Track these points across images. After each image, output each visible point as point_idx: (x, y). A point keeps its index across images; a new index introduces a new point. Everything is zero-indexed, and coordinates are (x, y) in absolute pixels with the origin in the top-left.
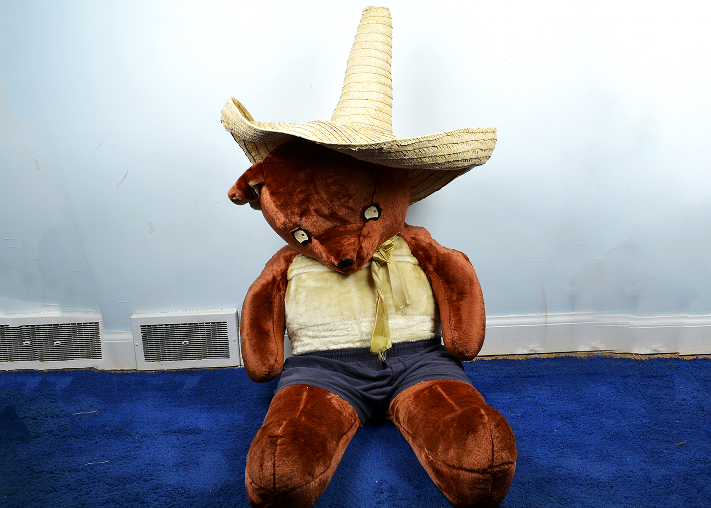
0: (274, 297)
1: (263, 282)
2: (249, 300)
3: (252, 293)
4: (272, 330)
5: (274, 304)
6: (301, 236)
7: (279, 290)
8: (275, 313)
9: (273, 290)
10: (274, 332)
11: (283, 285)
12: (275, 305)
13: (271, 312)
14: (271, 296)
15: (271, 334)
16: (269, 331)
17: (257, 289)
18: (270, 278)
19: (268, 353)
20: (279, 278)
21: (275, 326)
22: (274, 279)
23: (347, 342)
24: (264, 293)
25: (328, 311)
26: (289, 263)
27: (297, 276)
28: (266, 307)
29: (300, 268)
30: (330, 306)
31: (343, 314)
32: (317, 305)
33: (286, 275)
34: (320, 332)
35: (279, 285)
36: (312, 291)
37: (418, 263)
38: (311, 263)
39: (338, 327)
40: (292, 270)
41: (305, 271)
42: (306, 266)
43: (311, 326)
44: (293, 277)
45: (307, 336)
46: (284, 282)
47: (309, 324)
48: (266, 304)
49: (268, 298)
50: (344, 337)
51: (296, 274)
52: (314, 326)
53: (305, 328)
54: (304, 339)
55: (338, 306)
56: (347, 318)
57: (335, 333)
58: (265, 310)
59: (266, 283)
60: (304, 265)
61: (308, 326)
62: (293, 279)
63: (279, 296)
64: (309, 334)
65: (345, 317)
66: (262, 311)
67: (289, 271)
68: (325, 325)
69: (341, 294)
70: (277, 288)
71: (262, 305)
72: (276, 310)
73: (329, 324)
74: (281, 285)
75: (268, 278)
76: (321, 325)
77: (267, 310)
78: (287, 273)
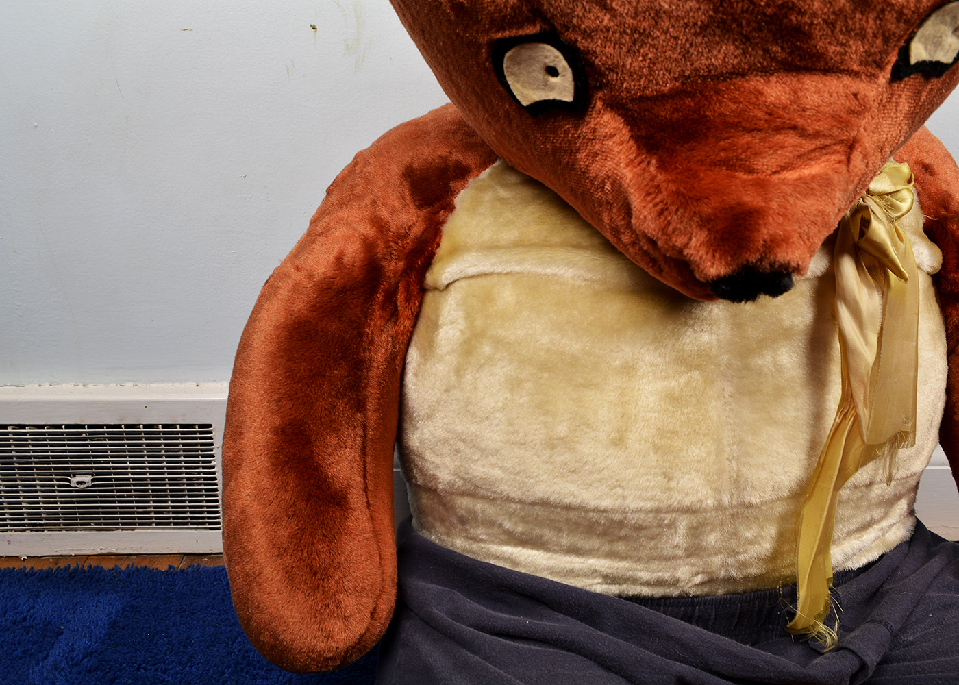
0: (371, 342)
4: (357, 479)
5: (369, 369)
6: (540, 75)
7: (394, 315)
8: (370, 405)
9: (366, 314)
10: (366, 489)
11: (407, 300)
13: (360, 406)
15: (356, 499)
20: (393, 266)
21: (368, 460)
22: (372, 269)
23: (659, 583)
24: (334, 326)
25: (609, 462)
26: (439, 212)
27: (472, 281)
28: (341, 383)
29: (491, 248)
30: (619, 442)
31: (673, 484)
32: (562, 429)
33: (428, 264)
34: (560, 530)
35: (390, 296)
36: (544, 367)
37: (940, 271)
38: (544, 234)
39: (638, 528)
40: (455, 251)
41: (518, 269)
42: (520, 245)
43: (520, 502)
44: (454, 282)
45: (495, 530)
46: (414, 289)
47: (515, 494)
48: (339, 372)
49: (349, 346)
50: (655, 565)
51: (472, 271)
52: (534, 504)
53: (494, 500)
54: (484, 537)
55: (657, 449)
56: (687, 502)
57: (621, 547)
58: (337, 395)
59: (338, 283)
60: (509, 235)
61: (509, 500)
62: (452, 288)
63: (390, 339)
64: (508, 525)
65: (676, 499)
66: (323, 399)
67: (441, 251)
68: (587, 511)
69: (673, 399)
70: (383, 307)
71: (324, 376)
72: (372, 393)
73: (604, 511)
74: (400, 297)
75: (347, 259)
76: (568, 508)
77: (343, 397)
78: (432, 255)
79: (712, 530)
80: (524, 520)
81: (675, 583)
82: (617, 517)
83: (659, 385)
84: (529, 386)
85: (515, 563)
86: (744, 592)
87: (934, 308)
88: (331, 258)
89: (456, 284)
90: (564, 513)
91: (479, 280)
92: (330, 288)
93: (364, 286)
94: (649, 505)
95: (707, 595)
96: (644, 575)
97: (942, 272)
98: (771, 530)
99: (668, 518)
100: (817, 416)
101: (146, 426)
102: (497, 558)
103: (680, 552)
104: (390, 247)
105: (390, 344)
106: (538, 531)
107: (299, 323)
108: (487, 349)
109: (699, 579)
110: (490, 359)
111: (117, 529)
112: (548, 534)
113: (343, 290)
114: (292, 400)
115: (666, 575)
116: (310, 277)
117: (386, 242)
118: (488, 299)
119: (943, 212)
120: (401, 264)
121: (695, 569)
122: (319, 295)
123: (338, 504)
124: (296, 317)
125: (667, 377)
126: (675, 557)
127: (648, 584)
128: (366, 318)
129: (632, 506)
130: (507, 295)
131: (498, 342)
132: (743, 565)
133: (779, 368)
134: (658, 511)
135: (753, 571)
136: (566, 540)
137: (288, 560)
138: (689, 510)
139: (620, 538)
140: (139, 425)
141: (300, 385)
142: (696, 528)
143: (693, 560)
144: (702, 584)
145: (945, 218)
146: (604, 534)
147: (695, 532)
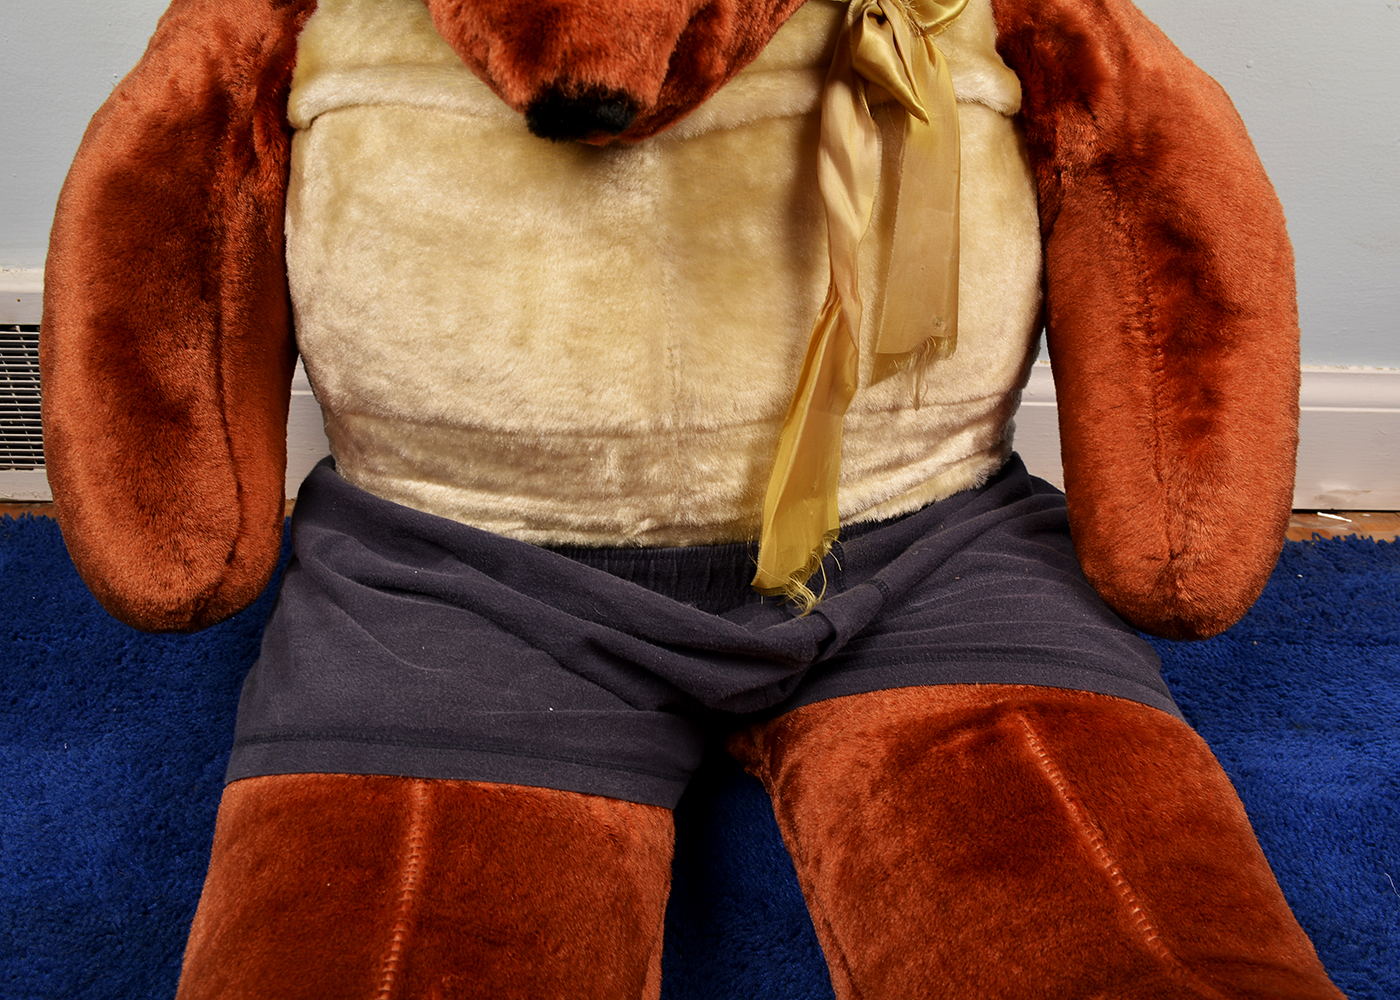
0: (222, 203)
1: (152, 99)
2: (79, 205)
3: (95, 166)
4: (207, 391)
5: (222, 240)
7: (250, 164)
8: (226, 292)
9: (212, 164)
10: (220, 404)
11: (267, 142)
12: (230, 247)
13: (208, 290)
14: (204, 194)
15: (205, 414)
16: (191, 398)
17: (120, 146)
18: (192, 77)
19: (182, 528)
20: (245, 95)
21: (225, 364)
22: (217, 98)
23: (595, 528)
24: (164, 179)
25: (510, 368)
26: (296, 14)
27: (335, 116)
28: (176, 260)
29: (355, 67)
30: (520, 342)
31: (593, 398)
32: (449, 324)
33: (286, 91)
34: (464, 459)
35: (245, 136)
36: (425, 239)
37: (1021, 111)
38: (423, 47)
39: (558, 456)
40: (314, 71)
41: (387, 96)
42: (394, 64)
43: (414, 421)
44: (315, 118)
45: (394, 460)
46: (275, 126)
47: (406, 411)
48: (174, 244)
49: (186, 209)
50: (587, 505)
51: (333, 101)
52: (429, 424)
53: (386, 419)
54: (381, 468)
55: (570, 352)
56: (614, 422)
57: (540, 481)
58: (170, 276)
59: (172, 116)
60: (379, 49)
61: (401, 419)
62: (315, 126)
63: (250, 200)
64: (405, 452)
65: (597, 419)
66: (151, 281)
67: (298, 72)
68: (492, 434)
69: (590, 284)
70: (236, 155)
71: (152, 250)
72: (232, 273)
73: (511, 434)
74: (257, 139)
75: (183, 85)
76: (469, 429)
77: (180, 279)
78: (289, 78)
79: (654, 461)
80: (422, 445)
81: (617, 529)
82: (528, 441)
83: (573, 265)
84: (407, 265)
85: (421, 503)
86: (715, 544)
87: (1009, 165)
88: (165, 84)
89: (318, 122)
90: (466, 436)
91: (344, 115)
92: (159, 126)
93: (204, 123)
94: (566, 426)
95: (663, 546)
96: (575, 518)
97: (1024, 112)
98: (740, 464)
99: (593, 444)
100: (802, 312)
101: (24, 328)
102: (400, 495)
103: (614, 489)
104: (239, 65)
105: (251, 207)
106: (439, 460)
107: (117, 174)
108: (354, 212)
109: (645, 525)
110: (359, 226)
111: (9, 468)
112: (452, 464)
113: (176, 129)
114: (106, 281)
115: (603, 519)
116: (136, 109)
117: (233, 58)
118: (352, 141)
119: (1028, 22)
120: (254, 92)
121: (638, 512)
122: (146, 134)
123: (174, 420)
124: (113, 167)
125: (582, 254)
126: (608, 496)
127: (579, 529)
128: (212, 168)
129: (544, 427)
130: (375, 135)
131: (366, 201)
132: (702, 508)
133: (742, 245)
134: (578, 434)
135: (720, 516)
136: (474, 471)
137: (108, 490)
138: (619, 434)
139: (537, 470)
140: (14, 326)
141: (118, 261)
142: (632, 458)
143: (635, 500)
144: (650, 531)
145: (1030, 31)
146: (517, 464)
147: (632, 462)
